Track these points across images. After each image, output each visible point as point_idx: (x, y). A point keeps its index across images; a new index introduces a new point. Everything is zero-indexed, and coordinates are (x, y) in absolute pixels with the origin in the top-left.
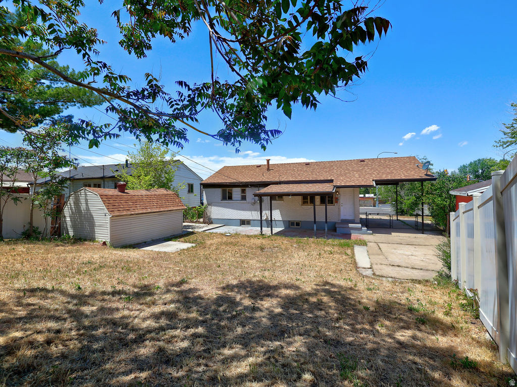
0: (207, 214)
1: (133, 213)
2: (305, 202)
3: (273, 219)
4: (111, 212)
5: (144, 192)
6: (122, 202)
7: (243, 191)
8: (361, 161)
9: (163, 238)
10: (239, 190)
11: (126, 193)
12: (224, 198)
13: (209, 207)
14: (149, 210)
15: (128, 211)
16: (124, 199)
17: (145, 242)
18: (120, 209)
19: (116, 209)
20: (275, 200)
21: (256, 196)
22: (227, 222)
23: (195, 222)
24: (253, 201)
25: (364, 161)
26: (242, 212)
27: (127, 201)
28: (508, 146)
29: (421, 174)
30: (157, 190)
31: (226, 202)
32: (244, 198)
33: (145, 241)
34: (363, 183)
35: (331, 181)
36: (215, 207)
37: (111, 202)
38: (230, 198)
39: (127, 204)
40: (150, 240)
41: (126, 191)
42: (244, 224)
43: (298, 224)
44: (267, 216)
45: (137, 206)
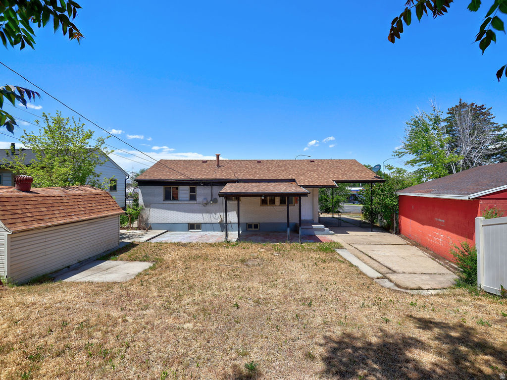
0: (142, 217)
1: (49, 224)
2: (264, 202)
3: (228, 222)
4: (9, 226)
5: (62, 192)
6: (27, 207)
7: (193, 190)
8: (311, 162)
9: (94, 257)
10: (187, 188)
11: (32, 192)
12: (167, 197)
13: (147, 209)
14: (75, 219)
15: (40, 222)
16: (32, 203)
17: (68, 267)
18: (27, 219)
19: (19, 220)
20: (231, 200)
21: (222, 196)
22: (171, 227)
23: (127, 228)
24: (206, 202)
25: (314, 161)
26: (191, 215)
27: (38, 206)
28: (402, 156)
29: (371, 176)
30: (80, 188)
31: (170, 202)
32: (193, 198)
33: (67, 265)
34: (325, 184)
35: (293, 181)
36: (154, 209)
37: (9, 208)
38: (175, 198)
39: (38, 210)
40: (76, 262)
41: (32, 189)
42: (193, 229)
43: (256, 226)
44: (221, 219)
45: (55, 212)
